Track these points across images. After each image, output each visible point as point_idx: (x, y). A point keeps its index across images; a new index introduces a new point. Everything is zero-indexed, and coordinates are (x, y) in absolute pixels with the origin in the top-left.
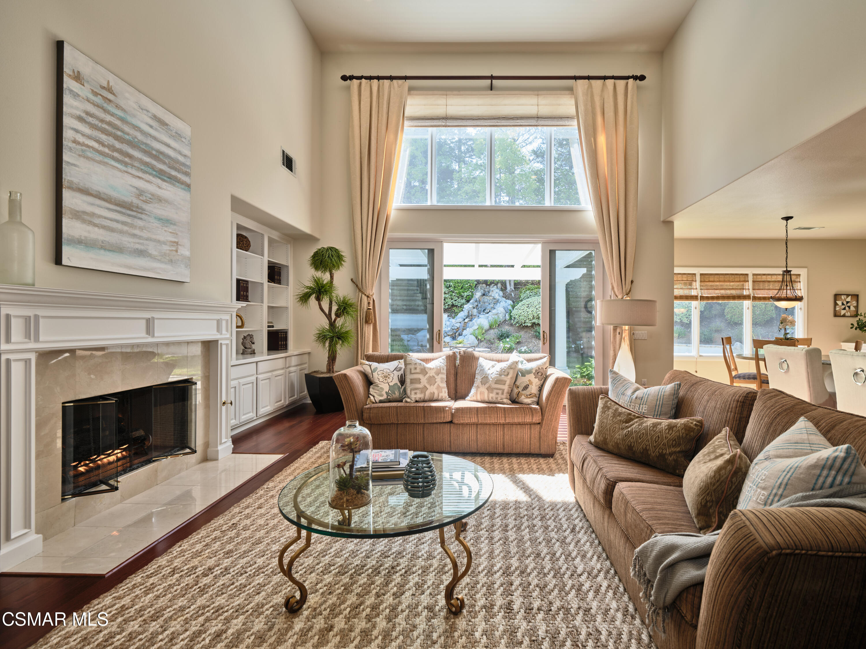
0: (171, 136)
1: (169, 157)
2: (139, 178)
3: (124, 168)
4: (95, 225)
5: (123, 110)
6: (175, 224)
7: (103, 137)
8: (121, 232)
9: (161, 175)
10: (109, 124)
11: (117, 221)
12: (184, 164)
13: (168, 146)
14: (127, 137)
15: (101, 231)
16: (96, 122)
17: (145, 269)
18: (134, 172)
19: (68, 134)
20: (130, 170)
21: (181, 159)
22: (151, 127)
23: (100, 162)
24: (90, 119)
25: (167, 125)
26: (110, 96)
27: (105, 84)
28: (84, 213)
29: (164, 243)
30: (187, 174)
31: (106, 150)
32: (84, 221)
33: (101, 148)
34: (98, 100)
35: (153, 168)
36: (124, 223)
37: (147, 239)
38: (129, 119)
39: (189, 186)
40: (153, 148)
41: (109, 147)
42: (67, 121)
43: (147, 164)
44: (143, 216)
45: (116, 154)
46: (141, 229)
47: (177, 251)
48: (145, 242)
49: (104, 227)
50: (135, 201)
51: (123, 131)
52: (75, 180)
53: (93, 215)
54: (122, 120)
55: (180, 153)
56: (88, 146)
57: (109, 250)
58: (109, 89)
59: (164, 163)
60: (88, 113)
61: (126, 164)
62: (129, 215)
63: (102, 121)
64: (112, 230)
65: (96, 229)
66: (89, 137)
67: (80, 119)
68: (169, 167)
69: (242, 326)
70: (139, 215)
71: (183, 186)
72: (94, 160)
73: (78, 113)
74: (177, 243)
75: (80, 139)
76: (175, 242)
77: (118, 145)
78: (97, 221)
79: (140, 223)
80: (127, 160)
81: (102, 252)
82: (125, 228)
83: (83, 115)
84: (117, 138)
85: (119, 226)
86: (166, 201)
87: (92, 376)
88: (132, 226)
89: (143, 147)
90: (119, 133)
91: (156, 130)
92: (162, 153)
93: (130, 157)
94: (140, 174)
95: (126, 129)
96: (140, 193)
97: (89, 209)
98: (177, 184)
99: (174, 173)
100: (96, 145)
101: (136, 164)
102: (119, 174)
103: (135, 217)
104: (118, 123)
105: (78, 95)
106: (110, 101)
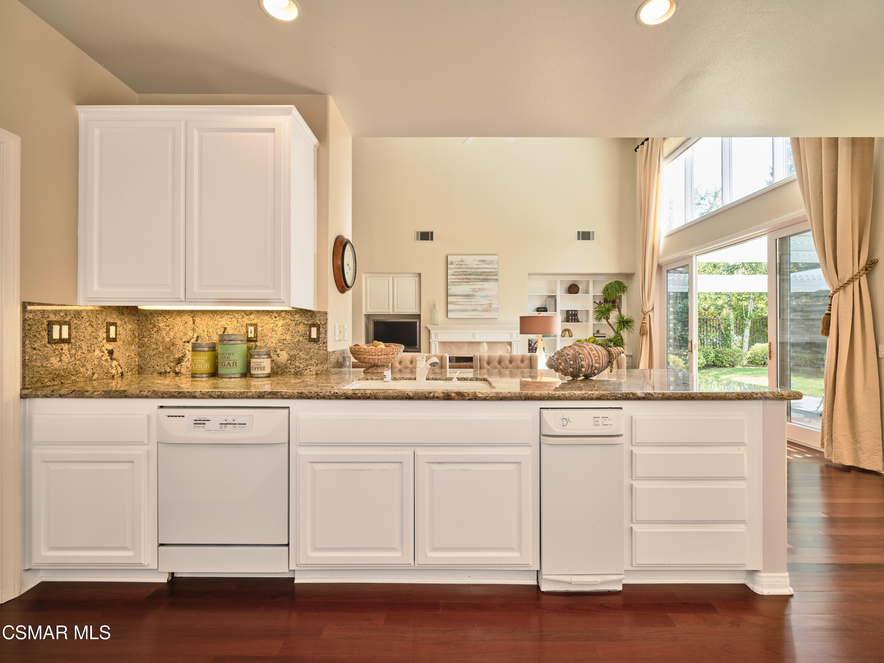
0: (488, 264)
1: (486, 272)
2: (473, 284)
3: (468, 284)
4: (458, 305)
5: (467, 265)
6: (489, 297)
7: (460, 277)
8: (467, 305)
9: (484, 280)
10: (462, 272)
11: (465, 302)
12: (494, 272)
13: (486, 268)
14: (468, 273)
15: (460, 306)
16: (458, 273)
17: (477, 316)
18: (471, 283)
19: (449, 281)
20: (470, 283)
21: (492, 270)
22: (478, 265)
23: (458, 285)
24: (456, 273)
25: (485, 261)
26: (462, 263)
27: (460, 260)
28: (454, 302)
29: (485, 305)
30: (496, 275)
31: (461, 280)
32: (454, 304)
33: (459, 280)
34: (458, 266)
35: (479, 279)
36: (467, 302)
37: (477, 305)
38: (469, 266)
39: (497, 280)
40: (479, 272)
41: (463, 279)
42: (449, 277)
43: (476, 279)
44: (475, 297)
45: (464, 280)
46: (474, 302)
47: (491, 307)
48: (476, 306)
49: (460, 305)
50: (472, 293)
51: (467, 272)
52: (451, 293)
53: (456, 302)
54: (466, 268)
55: (492, 268)
56: (455, 282)
57: (462, 311)
58: (462, 261)
59: (484, 275)
60: (455, 272)
61: (468, 282)
62: (469, 298)
63: (459, 272)
64: (463, 305)
65: (458, 306)
66: (455, 279)
67: (453, 275)
68: (487, 276)
69: (572, 336)
70: (473, 297)
71: (494, 281)
72: (456, 285)
73: (452, 273)
74: (491, 304)
75: (453, 280)
76: (490, 303)
77: (465, 277)
78: (458, 303)
79: (474, 300)
80: (469, 280)
81: (460, 312)
82: (468, 303)
83: (454, 273)
84: (465, 275)
85: (466, 303)
86: (485, 289)
87: (457, 350)
88: (471, 302)
89: (475, 273)
90: (465, 273)
91: (481, 265)
92: (483, 272)
93: (469, 279)
94: (474, 283)
95: (468, 270)
96: (474, 290)
97: (455, 300)
98: (491, 281)
99: (489, 277)
100: (457, 280)
101: (472, 280)
102: (465, 286)
103: (472, 298)
104: (465, 270)
105: (452, 268)
106: (462, 264)
